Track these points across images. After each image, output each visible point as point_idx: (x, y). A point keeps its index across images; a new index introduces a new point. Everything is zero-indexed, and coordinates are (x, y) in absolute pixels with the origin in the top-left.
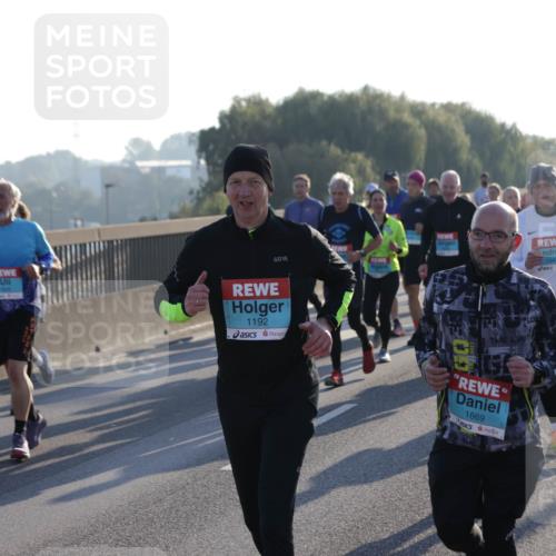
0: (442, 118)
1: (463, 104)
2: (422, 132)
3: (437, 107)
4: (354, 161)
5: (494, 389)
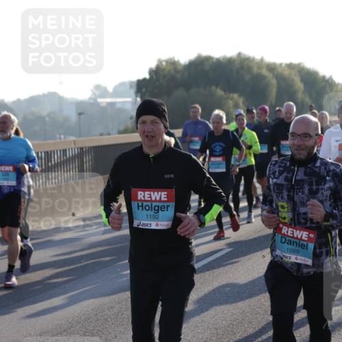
0: (286, 73)
1: (299, 64)
2: (274, 82)
3: (283, 65)
4: (232, 99)
5: (304, 235)
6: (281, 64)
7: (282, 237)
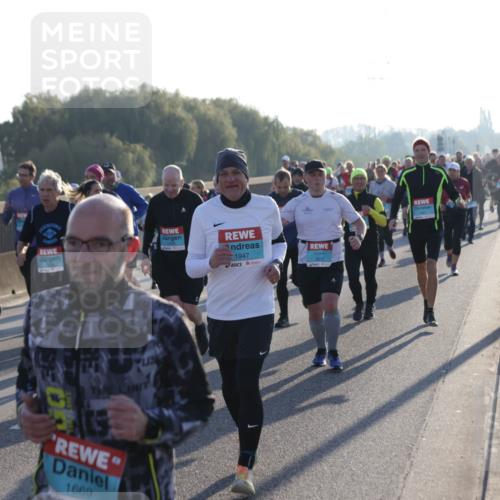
1: (231, 100)
3: (208, 102)
4: (133, 152)
5: (101, 458)
6: (204, 101)
7: (56, 461)
